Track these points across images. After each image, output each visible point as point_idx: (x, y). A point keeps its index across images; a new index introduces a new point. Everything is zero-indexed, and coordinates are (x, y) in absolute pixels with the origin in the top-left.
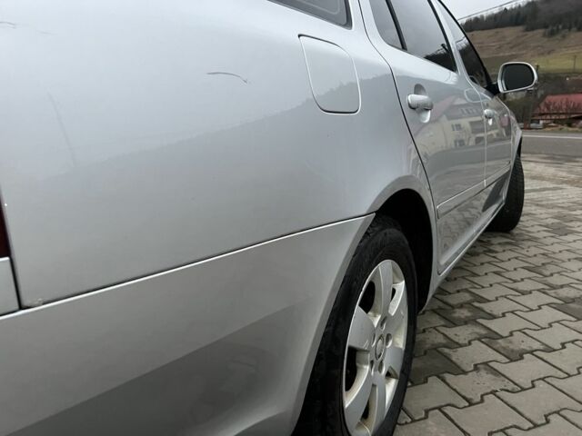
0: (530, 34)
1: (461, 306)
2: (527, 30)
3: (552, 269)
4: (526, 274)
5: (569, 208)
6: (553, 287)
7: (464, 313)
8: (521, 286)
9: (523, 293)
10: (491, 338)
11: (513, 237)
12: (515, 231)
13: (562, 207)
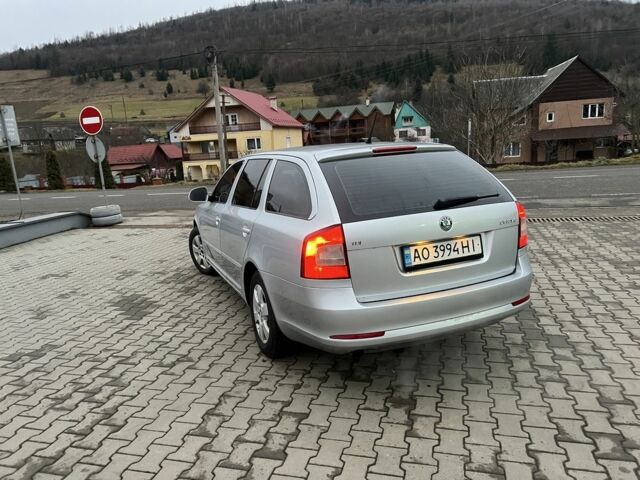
0: (57, 80)
2: (53, 75)
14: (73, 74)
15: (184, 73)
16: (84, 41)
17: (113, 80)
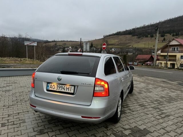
0: (133, 37)
1: (125, 105)
2: (133, 36)
3: (138, 100)
4: (134, 101)
5: (142, 89)
6: (138, 103)
7: (126, 106)
8: (133, 103)
9: (134, 104)
10: (130, 109)
11: (132, 94)
12: (132, 93)
13: (141, 88)
14: (138, 36)
15: (170, 35)
16: (143, 27)
17: (148, 37)
